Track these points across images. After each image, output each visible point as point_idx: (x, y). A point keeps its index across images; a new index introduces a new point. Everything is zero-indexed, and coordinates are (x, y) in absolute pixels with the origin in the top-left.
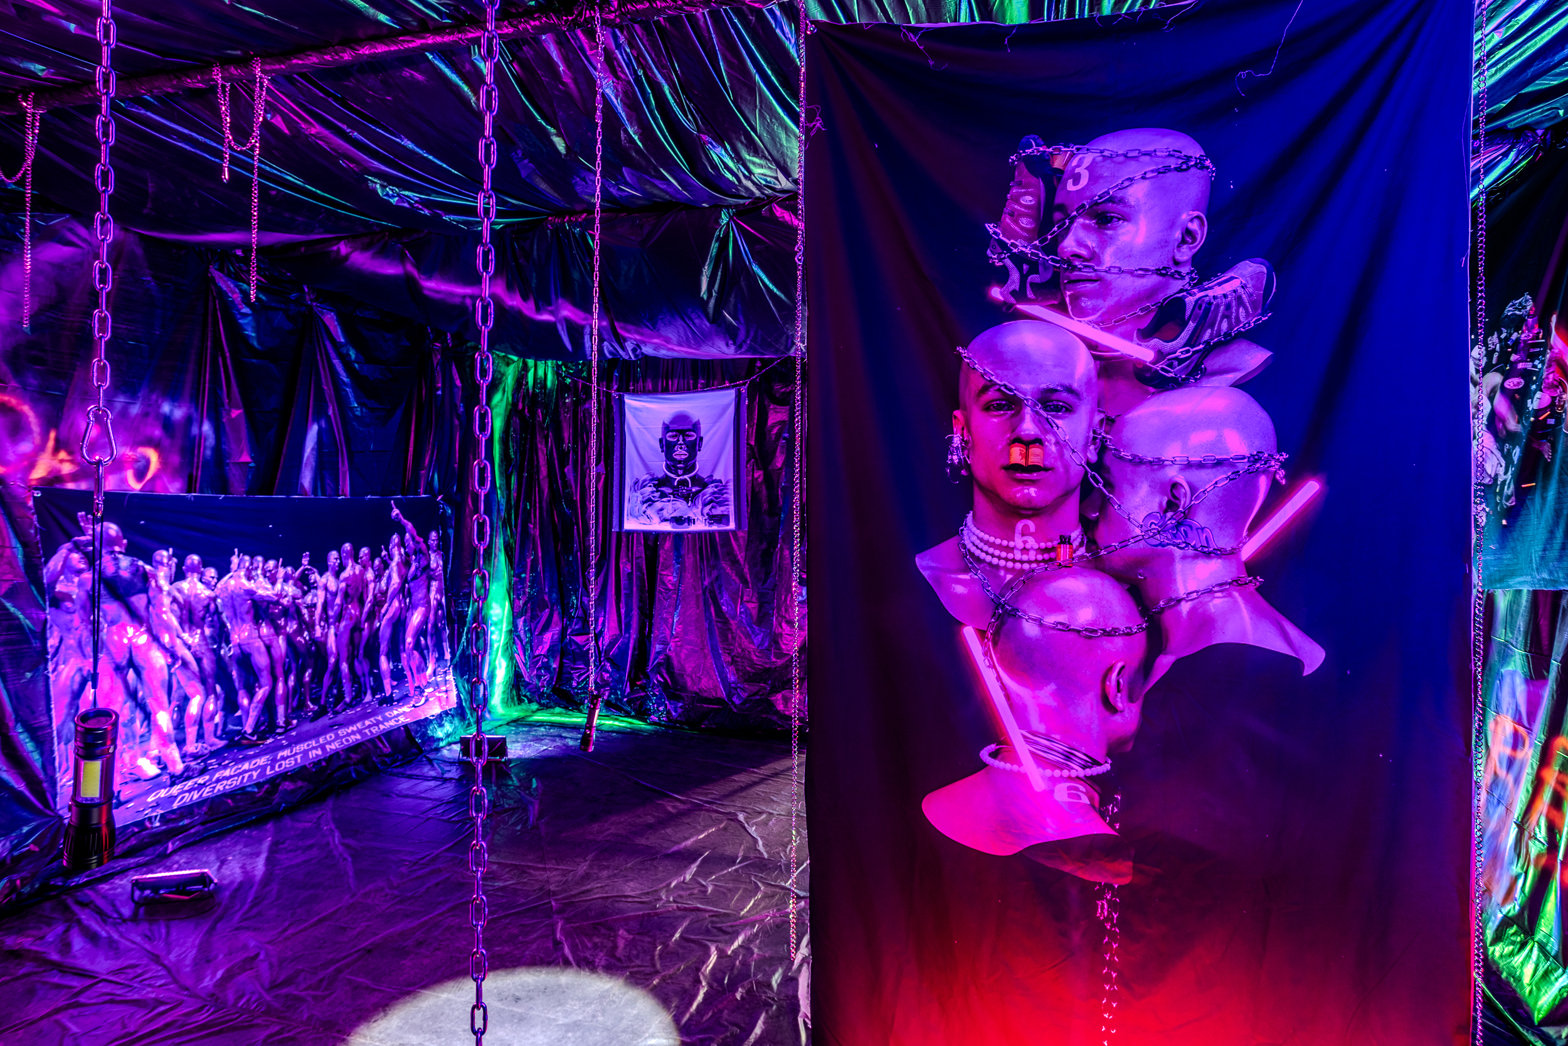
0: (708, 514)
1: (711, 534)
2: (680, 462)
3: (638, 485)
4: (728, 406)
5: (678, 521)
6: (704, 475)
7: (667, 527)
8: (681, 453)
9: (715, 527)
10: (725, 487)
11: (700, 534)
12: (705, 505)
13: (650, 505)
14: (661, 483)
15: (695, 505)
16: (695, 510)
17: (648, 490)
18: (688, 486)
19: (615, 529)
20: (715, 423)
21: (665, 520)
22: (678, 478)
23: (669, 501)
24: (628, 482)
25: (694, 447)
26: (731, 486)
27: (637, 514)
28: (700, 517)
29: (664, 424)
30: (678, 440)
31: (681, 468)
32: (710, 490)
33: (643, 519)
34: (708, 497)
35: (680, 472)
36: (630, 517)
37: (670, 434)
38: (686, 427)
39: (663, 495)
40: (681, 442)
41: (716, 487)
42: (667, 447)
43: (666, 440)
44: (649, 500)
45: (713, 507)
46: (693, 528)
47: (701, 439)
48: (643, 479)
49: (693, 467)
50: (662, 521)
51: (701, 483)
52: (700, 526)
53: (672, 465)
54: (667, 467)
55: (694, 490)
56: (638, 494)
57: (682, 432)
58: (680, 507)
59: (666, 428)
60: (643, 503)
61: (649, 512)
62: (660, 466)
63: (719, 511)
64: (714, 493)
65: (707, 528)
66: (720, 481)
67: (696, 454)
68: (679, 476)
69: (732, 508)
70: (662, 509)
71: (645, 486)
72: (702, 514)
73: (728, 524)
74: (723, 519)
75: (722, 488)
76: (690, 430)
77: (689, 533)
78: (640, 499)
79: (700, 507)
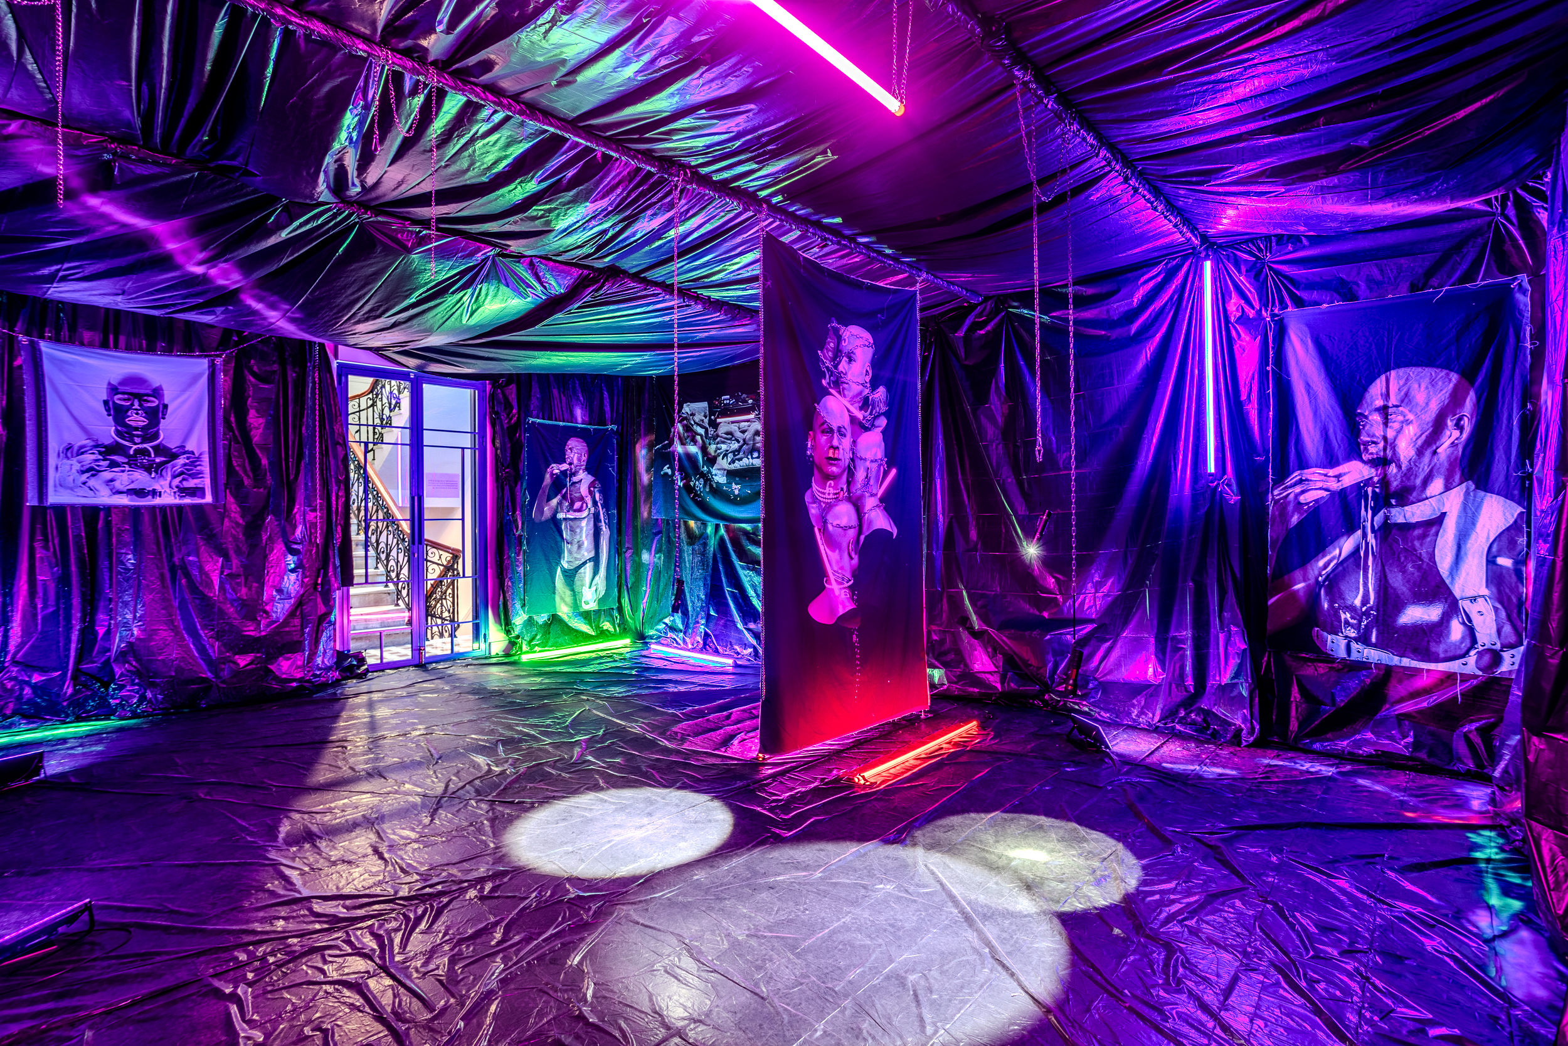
0: (177, 487)
1: (180, 508)
2: (136, 429)
3: (69, 451)
4: (200, 375)
5: (140, 493)
6: (172, 445)
7: (124, 500)
8: (137, 419)
9: (188, 501)
10: (199, 458)
12: (174, 477)
13: (93, 475)
14: (109, 451)
15: (162, 476)
16: (162, 482)
17: (88, 458)
18: (149, 456)
19: (31, 500)
20: (184, 391)
21: (119, 492)
22: (135, 447)
23: (123, 471)
24: (54, 446)
25: (156, 415)
26: (206, 458)
27: (72, 485)
28: (168, 490)
29: (109, 384)
30: (132, 405)
31: (138, 436)
32: (182, 460)
33: (84, 491)
34: (178, 469)
35: (137, 440)
36: (59, 488)
37: (120, 396)
38: (142, 391)
39: (113, 464)
40: (136, 406)
41: (188, 458)
42: (118, 413)
43: (114, 403)
44: (90, 469)
45: (184, 479)
46: (157, 501)
47: (166, 406)
48: (79, 444)
49: (156, 436)
50: (114, 494)
52: (168, 499)
53: (125, 431)
54: (117, 433)
55: (158, 460)
56: (74, 461)
57: (140, 397)
58: (141, 478)
59: (113, 390)
60: (83, 472)
61: (92, 482)
62: (108, 431)
63: (191, 483)
64: (185, 465)
65: (178, 501)
66: (193, 453)
67: (159, 423)
68: (135, 444)
69: (207, 482)
70: (112, 480)
71: (82, 453)
72: (171, 487)
73: (203, 496)
74: (198, 492)
75: (195, 461)
76: (148, 395)
78: (77, 467)
79: (169, 479)
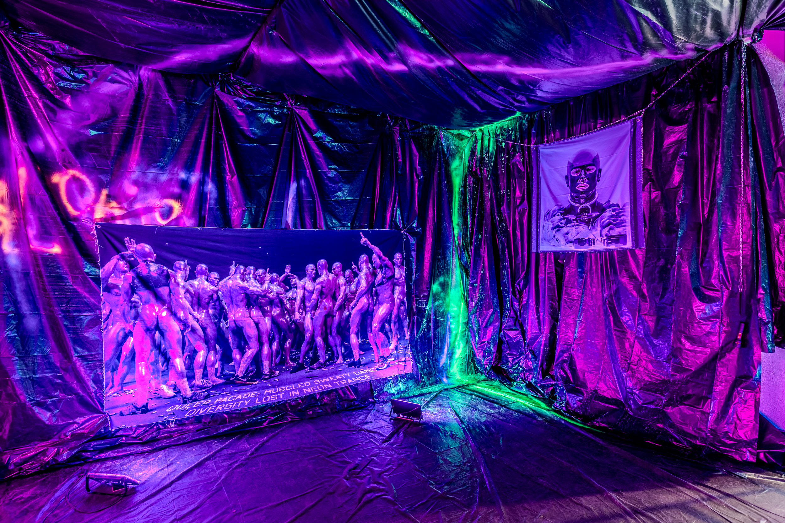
0: (606, 235)
1: (611, 252)
2: (582, 193)
3: (550, 215)
4: (624, 137)
5: (580, 242)
6: (603, 202)
7: (572, 248)
8: (582, 185)
9: (613, 247)
10: (623, 210)
11: (600, 252)
12: (603, 227)
13: (558, 231)
14: (567, 211)
15: (594, 227)
16: (594, 232)
17: (557, 218)
18: (588, 212)
19: (534, 251)
20: (612, 154)
21: (570, 242)
22: (581, 207)
23: (573, 226)
25: (593, 180)
26: (628, 208)
27: (549, 238)
28: (600, 238)
29: (569, 162)
30: (581, 175)
31: (582, 198)
32: (608, 213)
33: (553, 242)
34: (606, 220)
35: (582, 201)
36: (544, 241)
37: (574, 170)
38: (587, 163)
39: (568, 221)
40: (583, 175)
41: (614, 211)
42: (572, 182)
43: (571, 176)
44: (558, 226)
45: (611, 229)
46: (593, 248)
47: (600, 171)
48: (553, 210)
49: (594, 195)
50: (567, 243)
51: (600, 208)
52: (600, 246)
53: (576, 195)
54: (572, 198)
55: (594, 215)
56: (549, 222)
57: (584, 168)
58: (582, 230)
59: (571, 166)
60: (553, 229)
61: (557, 236)
62: (565, 198)
63: (616, 231)
64: (612, 216)
65: (606, 247)
66: (617, 205)
67: (595, 185)
68: (581, 204)
69: (628, 229)
70: (567, 233)
71: (554, 216)
72: (601, 236)
73: (625, 243)
74: (621, 239)
75: (618, 210)
76: (590, 165)
77: (591, 252)
78: (551, 226)
79: (599, 229)
